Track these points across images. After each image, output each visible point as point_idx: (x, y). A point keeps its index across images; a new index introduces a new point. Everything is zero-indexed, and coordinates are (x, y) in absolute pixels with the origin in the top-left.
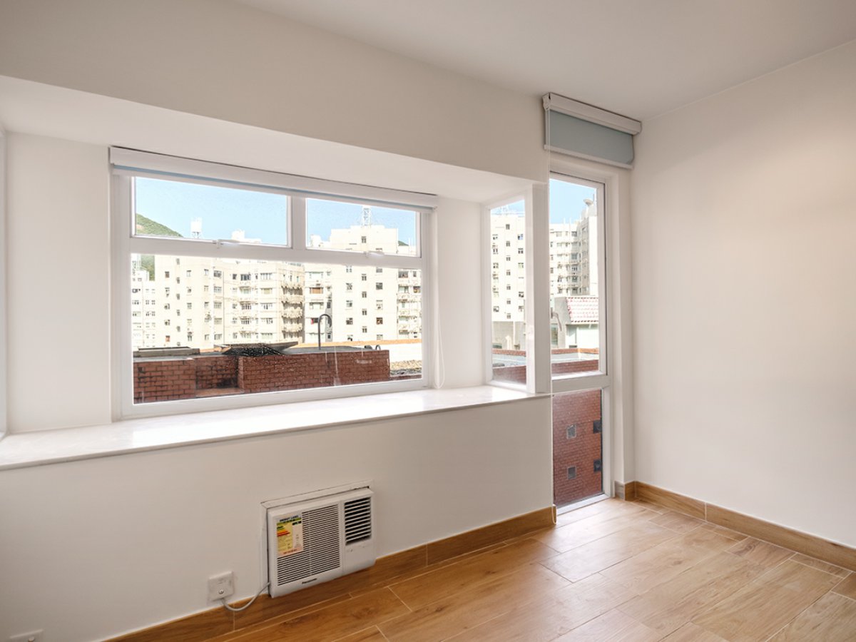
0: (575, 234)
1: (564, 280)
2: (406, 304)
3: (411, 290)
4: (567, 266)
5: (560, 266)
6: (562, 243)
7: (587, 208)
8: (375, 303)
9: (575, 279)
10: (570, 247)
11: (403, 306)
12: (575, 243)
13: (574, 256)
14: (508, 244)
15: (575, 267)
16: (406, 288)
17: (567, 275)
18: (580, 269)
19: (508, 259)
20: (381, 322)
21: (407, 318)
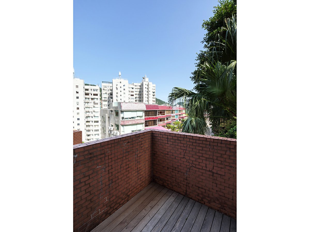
0: (140, 86)
1: (137, 98)
2: (89, 103)
3: (90, 99)
4: (138, 94)
5: (136, 94)
6: (137, 88)
7: (143, 80)
8: (76, 103)
9: (140, 98)
10: (139, 89)
11: (88, 104)
12: (140, 89)
13: (140, 92)
14: (121, 87)
15: (140, 95)
16: (89, 99)
17: (138, 97)
18: (141, 95)
19: (121, 91)
20: (79, 109)
21: (89, 108)
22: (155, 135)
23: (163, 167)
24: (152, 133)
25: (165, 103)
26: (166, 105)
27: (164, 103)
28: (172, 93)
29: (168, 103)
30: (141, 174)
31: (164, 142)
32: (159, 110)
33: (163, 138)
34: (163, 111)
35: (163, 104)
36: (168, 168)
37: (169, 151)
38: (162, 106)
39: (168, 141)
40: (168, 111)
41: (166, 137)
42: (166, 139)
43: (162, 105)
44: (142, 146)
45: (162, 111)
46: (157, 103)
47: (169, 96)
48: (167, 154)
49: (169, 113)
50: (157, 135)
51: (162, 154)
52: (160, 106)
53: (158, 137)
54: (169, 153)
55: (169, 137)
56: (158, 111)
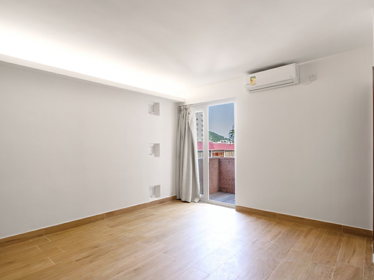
22: (221, 160)
23: (227, 180)
24: (219, 159)
25: (224, 139)
26: (225, 142)
27: (222, 138)
28: (232, 130)
29: (228, 138)
30: (213, 183)
31: (227, 164)
32: (214, 151)
33: (226, 161)
34: (221, 152)
35: (221, 141)
36: (230, 180)
37: (230, 169)
38: (219, 144)
39: (229, 163)
40: (228, 152)
41: (228, 160)
42: (228, 162)
43: (219, 142)
44: (213, 166)
45: (219, 152)
46: (211, 139)
47: (230, 133)
48: (229, 171)
49: (230, 155)
50: (222, 160)
51: (226, 172)
52: (215, 144)
53: (223, 161)
54: (230, 170)
55: (230, 160)
56: (212, 152)
